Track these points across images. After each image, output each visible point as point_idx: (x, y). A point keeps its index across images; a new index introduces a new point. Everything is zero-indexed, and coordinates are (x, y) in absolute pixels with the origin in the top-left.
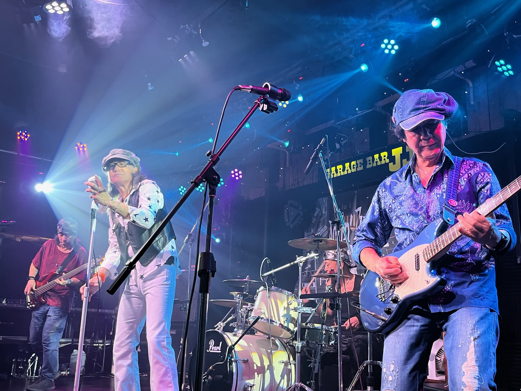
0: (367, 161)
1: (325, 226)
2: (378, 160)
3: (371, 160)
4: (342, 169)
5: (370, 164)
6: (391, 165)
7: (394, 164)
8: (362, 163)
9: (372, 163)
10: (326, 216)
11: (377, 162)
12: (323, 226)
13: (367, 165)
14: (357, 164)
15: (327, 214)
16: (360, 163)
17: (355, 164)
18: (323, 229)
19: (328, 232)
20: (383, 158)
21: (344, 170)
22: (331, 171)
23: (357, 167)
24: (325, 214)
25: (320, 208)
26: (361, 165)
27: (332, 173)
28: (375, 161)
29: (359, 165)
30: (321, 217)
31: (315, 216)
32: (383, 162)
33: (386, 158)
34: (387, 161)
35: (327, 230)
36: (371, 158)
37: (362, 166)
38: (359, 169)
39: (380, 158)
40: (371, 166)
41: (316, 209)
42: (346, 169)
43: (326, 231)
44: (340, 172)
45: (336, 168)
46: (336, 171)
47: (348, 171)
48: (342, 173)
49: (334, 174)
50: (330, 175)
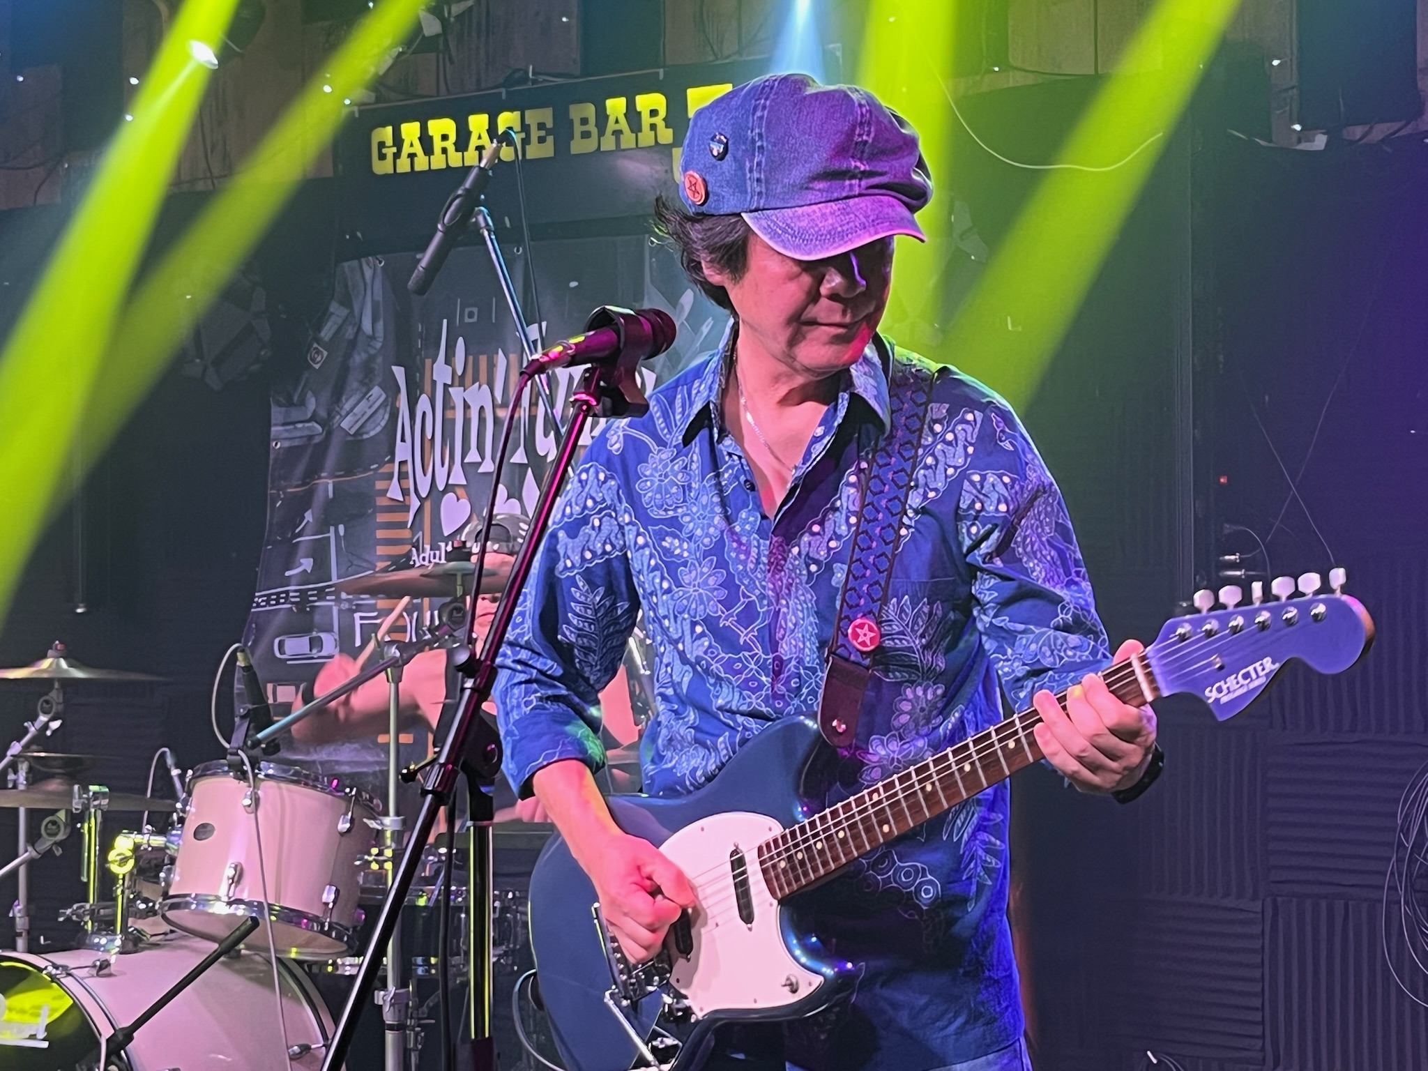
0: (571, 122)
1: (376, 391)
2: (624, 125)
3: (592, 120)
4: (453, 138)
5: (586, 135)
8: (550, 125)
9: (594, 131)
10: (379, 345)
11: (617, 133)
12: (364, 390)
13: (572, 138)
14: (525, 128)
15: (385, 337)
16: (541, 126)
17: (517, 127)
18: (365, 400)
19: (387, 416)
20: (646, 120)
21: (461, 145)
22: (398, 141)
23: (525, 142)
24: (373, 338)
25: (347, 302)
26: (543, 133)
27: (406, 150)
28: (611, 126)
29: (535, 134)
30: (353, 344)
31: (327, 339)
32: (646, 138)
33: (659, 120)
34: (666, 136)
35: (383, 405)
36: (590, 110)
37: (550, 139)
38: (534, 152)
39: (632, 115)
40: (589, 146)
41: (332, 309)
42: (474, 142)
43: (381, 411)
44: (444, 151)
45: (424, 129)
46: (426, 142)
47: (480, 149)
48: (455, 160)
49: (412, 156)
50: (397, 156)
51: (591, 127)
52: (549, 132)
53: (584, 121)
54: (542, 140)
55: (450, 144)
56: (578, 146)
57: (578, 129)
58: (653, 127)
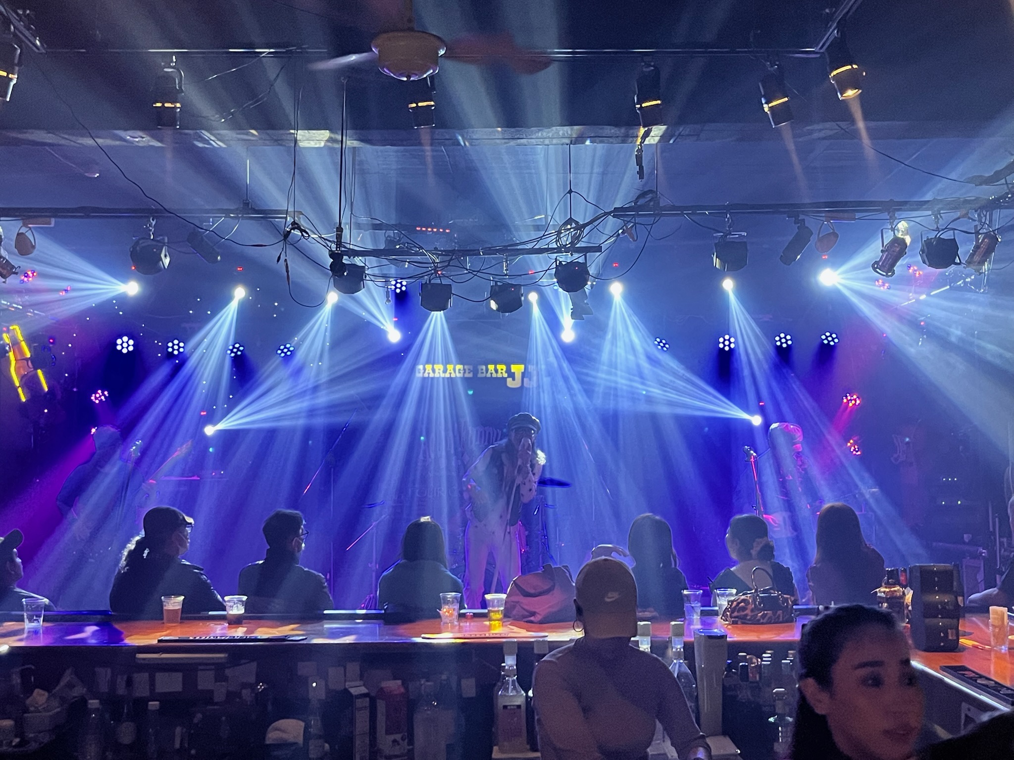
0: (478, 369)
2: (493, 371)
4: (442, 369)
5: (482, 373)
6: (509, 380)
7: (514, 379)
8: (472, 369)
9: (485, 372)
11: (491, 374)
13: (478, 373)
14: (464, 370)
16: (469, 370)
17: (462, 369)
20: (500, 371)
21: (445, 371)
22: (425, 369)
23: (465, 373)
27: (427, 372)
28: (489, 372)
29: (467, 371)
32: (499, 375)
33: (503, 372)
34: (506, 375)
36: (484, 367)
37: (472, 373)
38: (467, 375)
39: (496, 371)
40: (484, 375)
42: (448, 371)
44: (439, 373)
45: (433, 367)
46: (434, 371)
47: (450, 373)
48: (442, 375)
49: (429, 373)
50: (424, 372)
51: (484, 371)
52: (471, 371)
53: (482, 370)
54: (469, 373)
55: (441, 371)
56: (480, 375)
57: (480, 371)
58: (502, 373)
